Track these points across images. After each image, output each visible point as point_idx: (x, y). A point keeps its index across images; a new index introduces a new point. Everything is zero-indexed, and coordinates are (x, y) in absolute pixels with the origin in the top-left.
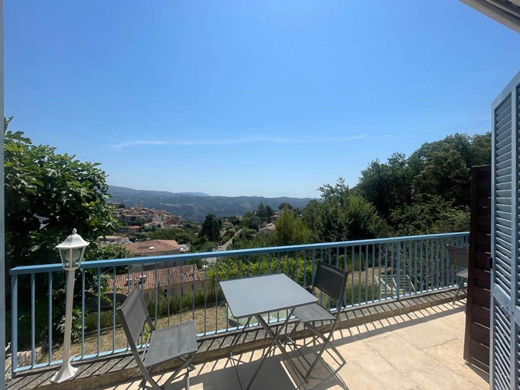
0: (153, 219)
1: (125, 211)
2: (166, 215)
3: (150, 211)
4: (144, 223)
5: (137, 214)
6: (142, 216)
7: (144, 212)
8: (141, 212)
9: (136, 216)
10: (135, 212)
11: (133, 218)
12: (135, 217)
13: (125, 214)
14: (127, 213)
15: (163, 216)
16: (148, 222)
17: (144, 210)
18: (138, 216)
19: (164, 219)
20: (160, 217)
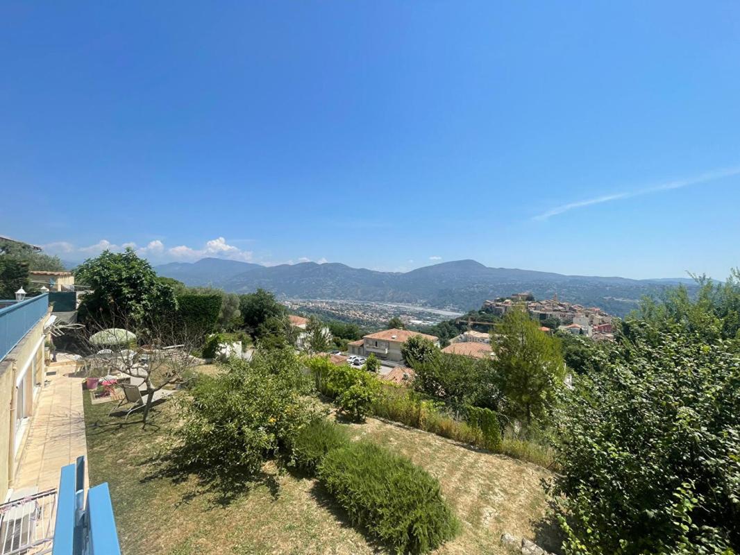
0: (574, 319)
1: (533, 305)
2: (600, 317)
3: (571, 309)
4: (558, 324)
5: (550, 311)
6: (557, 315)
7: (560, 308)
8: (556, 308)
9: (547, 313)
10: (546, 307)
11: (543, 316)
12: (545, 314)
13: (532, 310)
14: (535, 308)
15: (592, 318)
16: (565, 324)
17: (561, 305)
18: (551, 313)
19: (596, 322)
20: (588, 320)
